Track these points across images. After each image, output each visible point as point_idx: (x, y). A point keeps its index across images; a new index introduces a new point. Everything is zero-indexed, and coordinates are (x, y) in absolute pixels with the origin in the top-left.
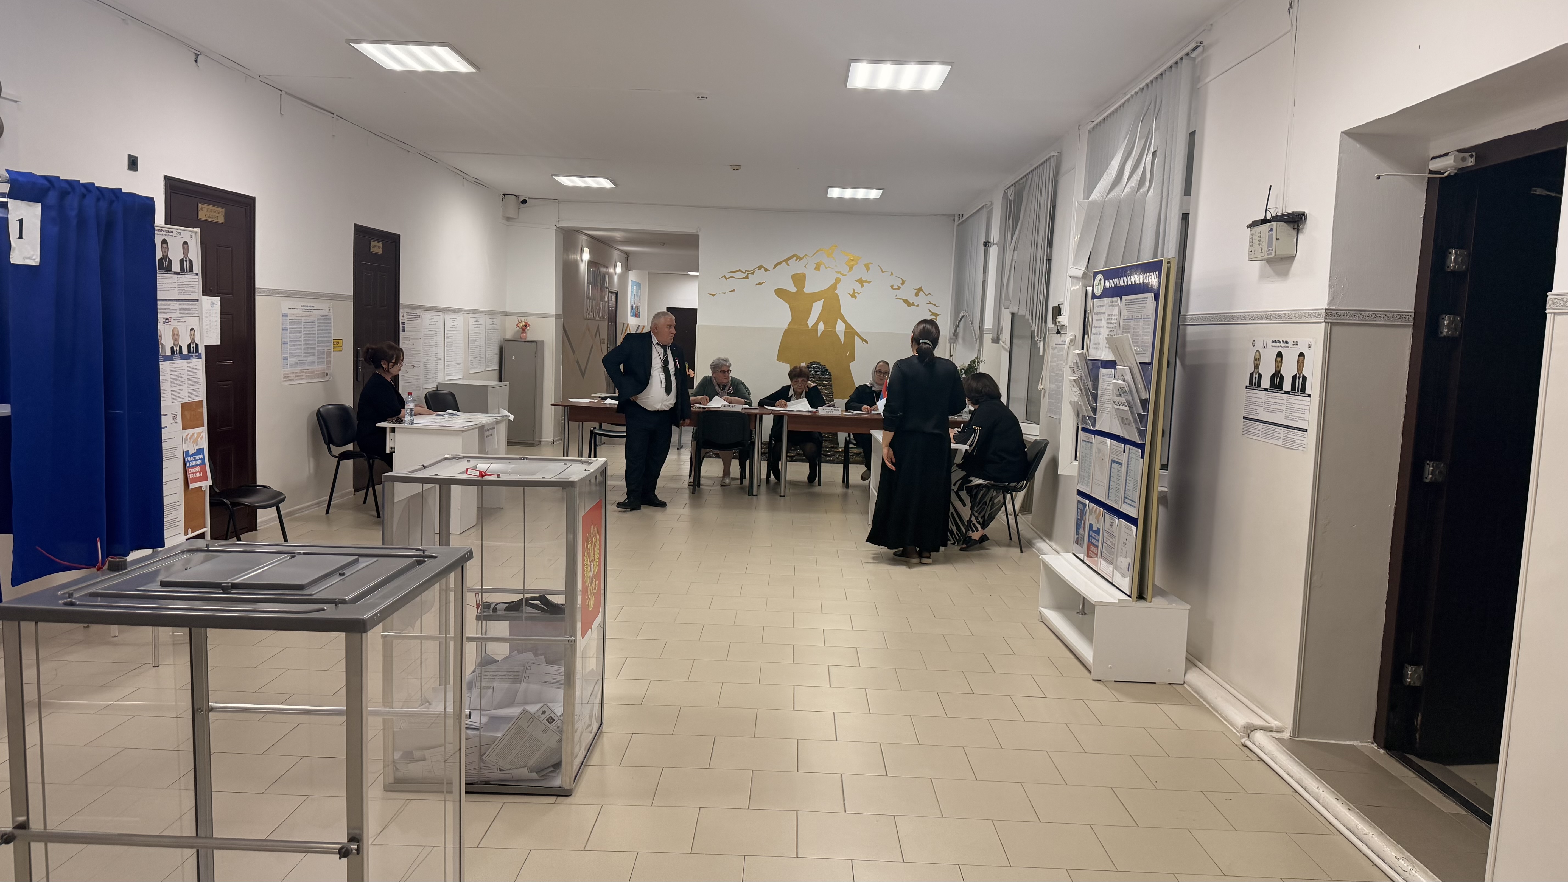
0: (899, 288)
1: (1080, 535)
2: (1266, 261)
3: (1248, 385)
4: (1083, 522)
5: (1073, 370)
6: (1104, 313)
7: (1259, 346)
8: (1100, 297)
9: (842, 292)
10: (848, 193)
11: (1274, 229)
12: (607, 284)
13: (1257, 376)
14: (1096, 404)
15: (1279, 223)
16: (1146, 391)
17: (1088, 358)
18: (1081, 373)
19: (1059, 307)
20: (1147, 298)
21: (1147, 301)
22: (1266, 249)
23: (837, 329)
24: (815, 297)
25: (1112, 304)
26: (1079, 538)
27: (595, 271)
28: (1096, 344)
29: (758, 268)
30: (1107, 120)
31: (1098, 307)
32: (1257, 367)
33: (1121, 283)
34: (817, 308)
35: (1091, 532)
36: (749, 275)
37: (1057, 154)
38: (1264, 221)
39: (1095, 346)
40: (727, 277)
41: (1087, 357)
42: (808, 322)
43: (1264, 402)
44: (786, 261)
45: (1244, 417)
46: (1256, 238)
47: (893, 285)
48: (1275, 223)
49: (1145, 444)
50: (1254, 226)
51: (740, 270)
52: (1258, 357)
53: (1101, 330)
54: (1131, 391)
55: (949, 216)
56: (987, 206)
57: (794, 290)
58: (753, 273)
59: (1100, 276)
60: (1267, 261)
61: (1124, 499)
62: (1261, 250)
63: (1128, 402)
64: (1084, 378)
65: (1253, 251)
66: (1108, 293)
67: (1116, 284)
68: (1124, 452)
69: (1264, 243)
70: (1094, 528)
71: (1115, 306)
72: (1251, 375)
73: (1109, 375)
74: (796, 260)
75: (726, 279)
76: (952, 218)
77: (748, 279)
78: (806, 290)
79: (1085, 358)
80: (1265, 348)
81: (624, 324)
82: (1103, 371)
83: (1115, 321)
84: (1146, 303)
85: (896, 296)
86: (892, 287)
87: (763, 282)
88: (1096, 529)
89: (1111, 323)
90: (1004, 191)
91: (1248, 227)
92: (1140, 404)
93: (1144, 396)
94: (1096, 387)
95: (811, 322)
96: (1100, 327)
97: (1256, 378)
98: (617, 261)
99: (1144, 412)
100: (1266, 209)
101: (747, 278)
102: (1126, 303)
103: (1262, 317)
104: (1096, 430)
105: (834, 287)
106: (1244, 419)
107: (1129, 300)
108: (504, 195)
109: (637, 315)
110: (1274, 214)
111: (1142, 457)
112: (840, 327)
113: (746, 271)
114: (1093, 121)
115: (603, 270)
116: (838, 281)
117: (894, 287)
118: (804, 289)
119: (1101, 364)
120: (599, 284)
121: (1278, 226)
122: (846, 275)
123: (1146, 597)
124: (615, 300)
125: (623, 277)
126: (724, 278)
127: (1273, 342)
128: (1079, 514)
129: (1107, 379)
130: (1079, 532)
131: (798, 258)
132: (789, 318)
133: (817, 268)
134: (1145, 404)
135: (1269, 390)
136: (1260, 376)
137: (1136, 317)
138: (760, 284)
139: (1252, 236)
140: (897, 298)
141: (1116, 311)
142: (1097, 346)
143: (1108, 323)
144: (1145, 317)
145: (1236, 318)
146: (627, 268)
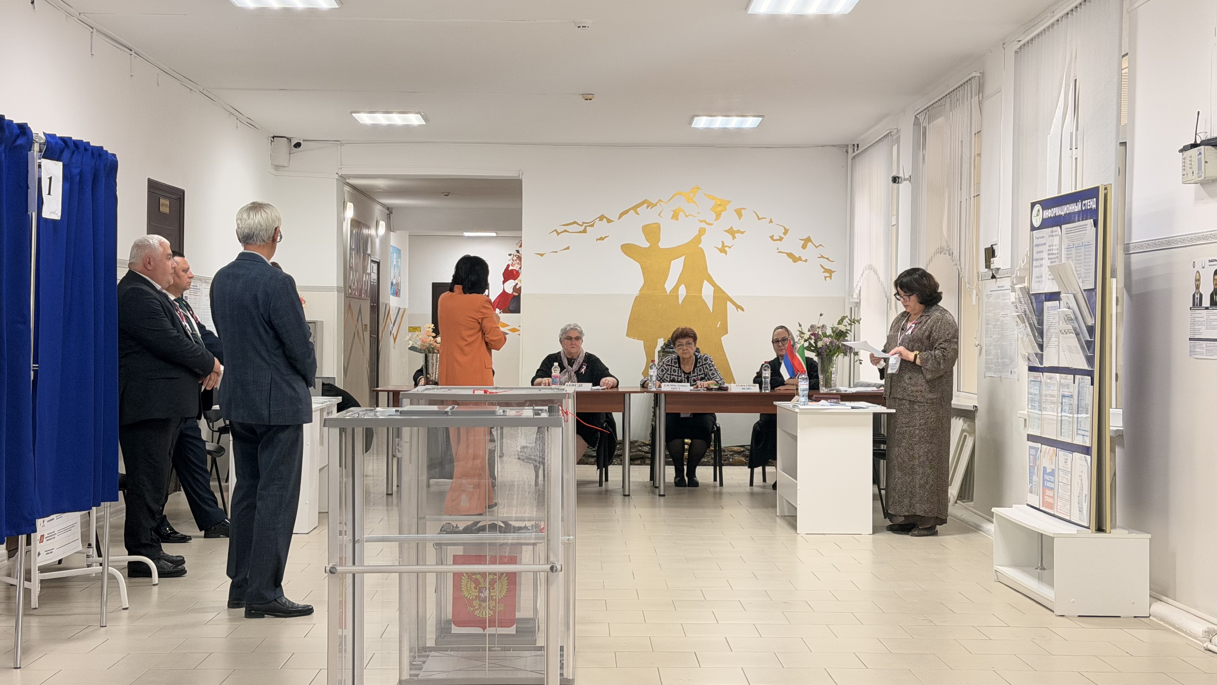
0: (781, 239)
1: (1034, 483)
2: (1199, 184)
3: (1192, 306)
4: (1036, 468)
5: (1016, 306)
6: (1045, 244)
7: (1198, 267)
8: (1039, 228)
9: (709, 246)
10: (718, 122)
11: (1202, 152)
12: (369, 252)
13: (1198, 296)
14: (1042, 339)
15: (1207, 147)
16: (1091, 317)
17: (1031, 293)
18: (1024, 307)
19: (992, 248)
20: (1086, 225)
21: (1086, 227)
22: (1197, 172)
23: (703, 294)
24: (673, 253)
25: (1052, 234)
26: (1034, 486)
27: (358, 233)
28: (1038, 277)
29: (599, 219)
30: (1035, 41)
31: (1038, 238)
32: (1198, 287)
33: (1060, 213)
34: (677, 267)
35: (1045, 476)
36: (587, 228)
37: (979, 75)
38: (1194, 145)
39: (1037, 279)
40: (559, 232)
41: (1029, 292)
42: (665, 286)
43: (1206, 320)
44: (635, 208)
45: (1190, 338)
46: (1188, 161)
47: (773, 236)
48: (1202, 147)
49: (1094, 370)
50: (1185, 151)
51: (575, 223)
52: (1198, 278)
53: (1043, 262)
54: (1076, 318)
55: (840, 146)
56: (892, 133)
57: (646, 245)
58: (592, 226)
59: (1038, 207)
60: (1201, 184)
61: (1077, 431)
62: (1193, 173)
63: (1075, 330)
64: (1028, 312)
65: (1186, 175)
66: (1047, 223)
67: (1055, 214)
68: (1074, 383)
69: (1195, 166)
70: (1049, 471)
71: (1056, 235)
72: (1194, 296)
73: (1054, 308)
74: (647, 207)
75: (558, 234)
76: (845, 150)
77: (586, 232)
78: (662, 245)
79: (1026, 291)
80: (1203, 268)
81: (386, 304)
82: (1047, 304)
83: (1056, 252)
84: (1086, 230)
85: (778, 249)
86: (772, 237)
87: (606, 237)
88: (1051, 471)
89: (1053, 254)
90: (915, 116)
91: (1181, 151)
92: (1086, 331)
93: (1090, 322)
94: (1041, 322)
95: (669, 286)
96: (1042, 259)
97: (1197, 298)
98: (379, 219)
99: (1091, 338)
100: (1196, 134)
101: (584, 231)
102: (1066, 231)
103: (1199, 239)
104: (1045, 367)
105: (697, 239)
106: (1190, 340)
107: (1069, 228)
108: (273, 137)
109: (397, 293)
110: (1203, 138)
111: (1092, 384)
112: (707, 291)
113: (583, 223)
114: (1020, 41)
115: (365, 231)
116: (702, 232)
117: (774, 238)
118: (659, 244)
119: (1045, 297)
120: (362, 250)
121: (1206, 150)
122: (711, 224)
123: (1105, 529)
124: (376, 272)
125: (385, 240)
126: (555, 232)
127: (1210, 261)
128: (1031, 460)
129: (1052, 312)
130: (1032, 480)
131: (650, 205)
132: (641, 282)
133: (675, 216)
134: (1091, 330)
135: (1210, 308)
136: (1201, 295)
137: (1077, 245)
138: (601, 239)
139: (1184, 160)
140: (780, 252)
141: (1056, 241)
142: (1039, 279)
143: (1049, 254)
144: (1087, 244)
145: (1177, 242)
146: (390, 228)
